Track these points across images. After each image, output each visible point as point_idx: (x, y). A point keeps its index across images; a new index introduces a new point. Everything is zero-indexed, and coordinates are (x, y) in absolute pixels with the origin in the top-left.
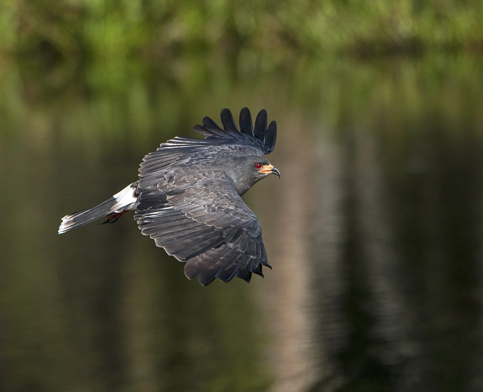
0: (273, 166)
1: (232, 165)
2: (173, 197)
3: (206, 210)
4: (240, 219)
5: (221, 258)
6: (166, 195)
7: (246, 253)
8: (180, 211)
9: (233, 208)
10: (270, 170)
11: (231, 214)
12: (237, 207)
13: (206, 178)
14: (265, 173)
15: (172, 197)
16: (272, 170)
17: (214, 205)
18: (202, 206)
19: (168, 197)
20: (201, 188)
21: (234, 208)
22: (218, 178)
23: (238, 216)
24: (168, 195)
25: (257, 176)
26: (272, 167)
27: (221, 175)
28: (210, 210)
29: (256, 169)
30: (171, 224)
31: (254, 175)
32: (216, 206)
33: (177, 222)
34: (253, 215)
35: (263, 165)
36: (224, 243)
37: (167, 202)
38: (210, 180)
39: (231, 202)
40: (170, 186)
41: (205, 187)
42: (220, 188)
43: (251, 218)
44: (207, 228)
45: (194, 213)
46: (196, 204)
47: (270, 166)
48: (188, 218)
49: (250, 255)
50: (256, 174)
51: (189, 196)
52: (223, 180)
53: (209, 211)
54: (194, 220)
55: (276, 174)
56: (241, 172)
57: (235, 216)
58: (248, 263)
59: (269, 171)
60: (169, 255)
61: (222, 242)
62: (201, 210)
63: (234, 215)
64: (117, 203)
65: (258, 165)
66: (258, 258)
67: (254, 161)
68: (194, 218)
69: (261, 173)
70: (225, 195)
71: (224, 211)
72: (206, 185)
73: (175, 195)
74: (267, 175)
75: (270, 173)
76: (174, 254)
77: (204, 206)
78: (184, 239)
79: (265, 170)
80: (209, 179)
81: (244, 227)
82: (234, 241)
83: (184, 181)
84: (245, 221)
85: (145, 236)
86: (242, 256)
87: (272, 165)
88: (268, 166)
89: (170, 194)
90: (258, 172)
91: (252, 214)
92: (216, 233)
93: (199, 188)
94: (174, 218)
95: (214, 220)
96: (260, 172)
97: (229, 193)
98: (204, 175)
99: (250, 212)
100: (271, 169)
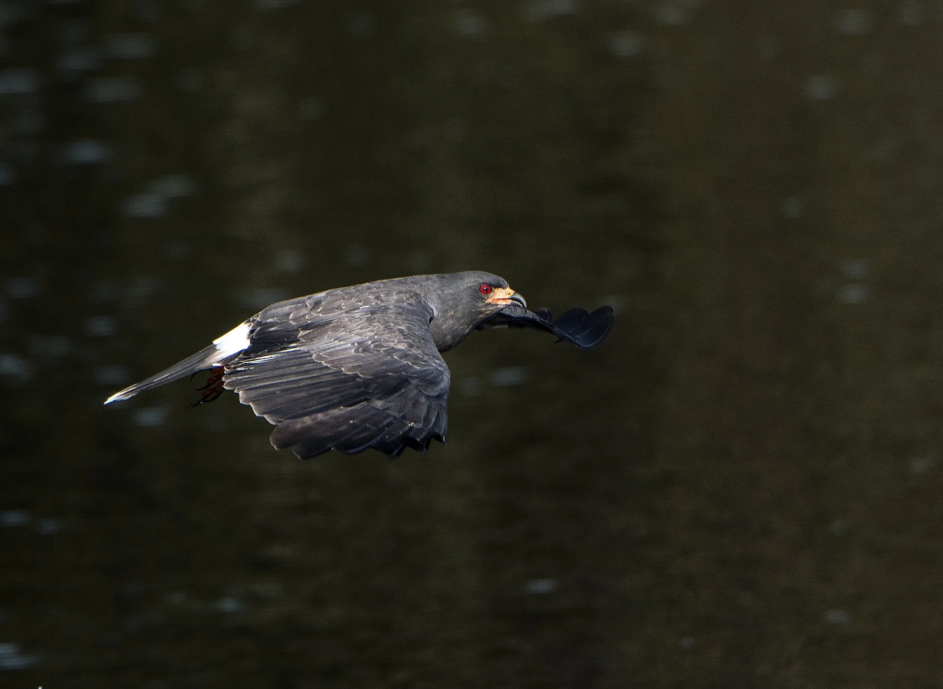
0: (513, 290)
1: (436, 286)
2: (310, 333)
3: (353, 350)
4: (410, 364)
5: (351, 422)
6: (300, 329)
7: (404, 417)
8: (308, 352)
9: (404, 348)
10: (509, 299)
11: (395, 357)
12: (411, 346)
13: (379, 302)
14: (497, 303)
15: (307, 332)
16: (512, 299)
17: (370, 342)
18: (349, 344)
19: (301, 332)
20: (362, 317)
21: (406, 348)
22: (403, 304)
23: (409, 360)
24: (302, 330)
25: (484, 309)
26: (512, 292)
27: (408, 299)
28: (361, 349)
29: (481, 295)
30: (281, 372)
31: (477, 307)
32: (372, 343)
33: (293, 368)
34: (439, 362)
35: (495, 288)
36: (367, 400)
37: (297, 341)
38: (385, 306)
39: (404, 338)
40: (312, 315)
41: (370, 315)
42: (396, 316)
43: (435, 365)
44: (343, 377)
45: (330, 354)
46: (340, 341)
47: (509, 290)
48: (315, 362)
49: (410, 420)
50: (481, 304)
51: (336, 328)
52: (410, 307)
53: (357, 351)
54: (325, 365)
55: (520, 306)
56: (453, 300)
57: (402, 360)
58: (401, 433)
59: (506, 300)
60: (257, 415)
61: (362, 398)
62: (346, 349)
63: (401, 357)
64: (217, 350)
65: (485, 288)
66: (425, 427)
67: (477, 281)
68: (326, 362)
69: (490, 303)
70: (399, 327)
71: (384, 351)
72: (372, 313)
73: (313, 329)
74: (502, 306)
75: (508, 304)
76: (265, 413)
77: (353, 344)
78: (294, 393)
79: (498, 298)
80: (382, 304)
81: (416, 377)
82: (385, 398)
83: (339, 308)
84: (419, 368)
85: (228, 390)
86: (394, 421)
87: (511, 288)
88: (504, 291)
89: (305, 327)
90: (484, 302)
91: (438, 359)
92: (359, 386)
93: (358, 316)
94: (292, 362)
95: (359, 366)
96: (489, 301)
97: (409, 325)
98: (377, 298)
99: (434, 356)
100: (510, 295)
